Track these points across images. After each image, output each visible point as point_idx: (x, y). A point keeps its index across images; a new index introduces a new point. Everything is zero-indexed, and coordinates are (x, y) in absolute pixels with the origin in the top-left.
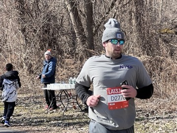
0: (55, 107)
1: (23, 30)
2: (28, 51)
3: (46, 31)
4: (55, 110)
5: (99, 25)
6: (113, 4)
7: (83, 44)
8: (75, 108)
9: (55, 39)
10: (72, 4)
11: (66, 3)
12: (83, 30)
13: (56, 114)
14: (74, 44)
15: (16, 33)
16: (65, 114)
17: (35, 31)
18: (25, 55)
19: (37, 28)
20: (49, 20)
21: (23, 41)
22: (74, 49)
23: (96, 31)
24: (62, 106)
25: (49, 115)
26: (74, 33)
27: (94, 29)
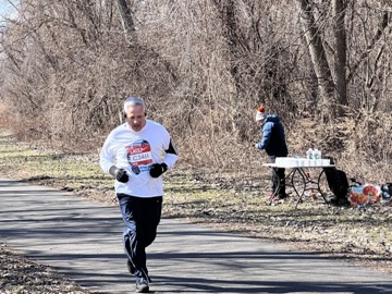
0: (283, 195)
1: (234, 71)
2: (240, 104)
3: (270, 73)
4: (282, 201)
5: (356, 67)
6: (379, 33)
7: (330, 96)
8: (315, 198)
9: (284, 86)
10: (313, 31)
11: (304, 29)
12: (329, 74)
13: (285, 206)
14: (314, 95)
15: (221, 74)
16: (299, 207)
17: (252, 72)
18: (235, 110)
19: (256, 67)
20: (276, 56)
21: (232, 88)
22: (315, 103)
23: (351, 76)
24: (295, 194)
25: (273, 207)
26: (315, 77)
27: (348, 72)
